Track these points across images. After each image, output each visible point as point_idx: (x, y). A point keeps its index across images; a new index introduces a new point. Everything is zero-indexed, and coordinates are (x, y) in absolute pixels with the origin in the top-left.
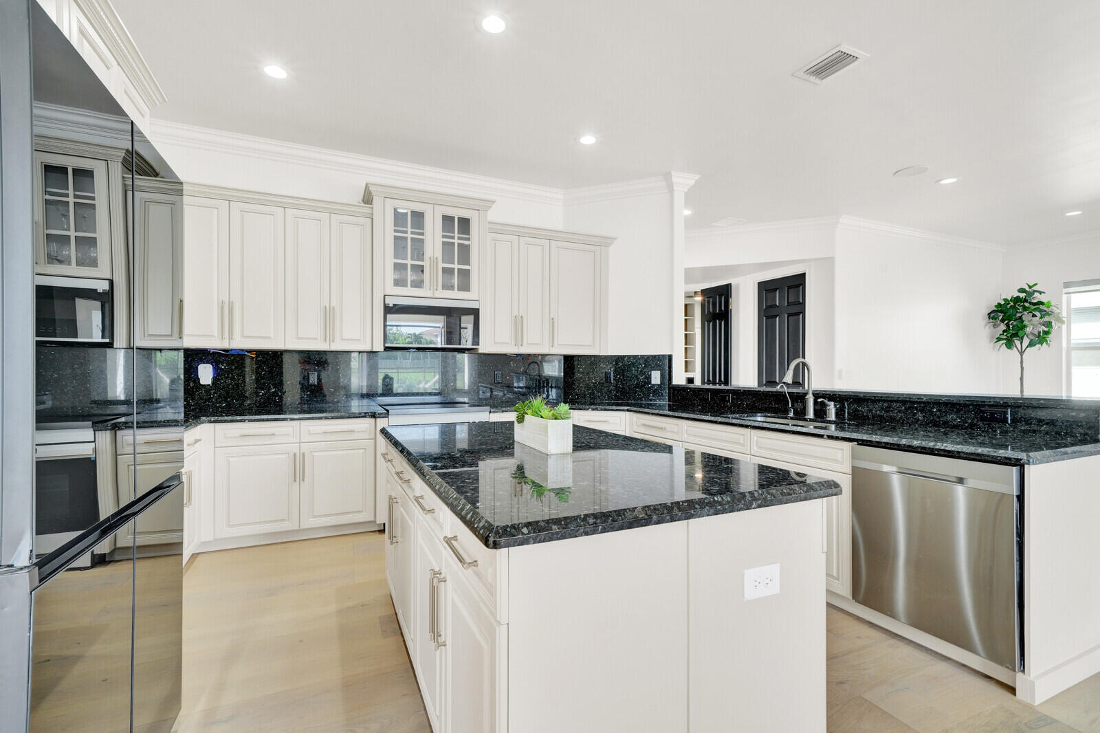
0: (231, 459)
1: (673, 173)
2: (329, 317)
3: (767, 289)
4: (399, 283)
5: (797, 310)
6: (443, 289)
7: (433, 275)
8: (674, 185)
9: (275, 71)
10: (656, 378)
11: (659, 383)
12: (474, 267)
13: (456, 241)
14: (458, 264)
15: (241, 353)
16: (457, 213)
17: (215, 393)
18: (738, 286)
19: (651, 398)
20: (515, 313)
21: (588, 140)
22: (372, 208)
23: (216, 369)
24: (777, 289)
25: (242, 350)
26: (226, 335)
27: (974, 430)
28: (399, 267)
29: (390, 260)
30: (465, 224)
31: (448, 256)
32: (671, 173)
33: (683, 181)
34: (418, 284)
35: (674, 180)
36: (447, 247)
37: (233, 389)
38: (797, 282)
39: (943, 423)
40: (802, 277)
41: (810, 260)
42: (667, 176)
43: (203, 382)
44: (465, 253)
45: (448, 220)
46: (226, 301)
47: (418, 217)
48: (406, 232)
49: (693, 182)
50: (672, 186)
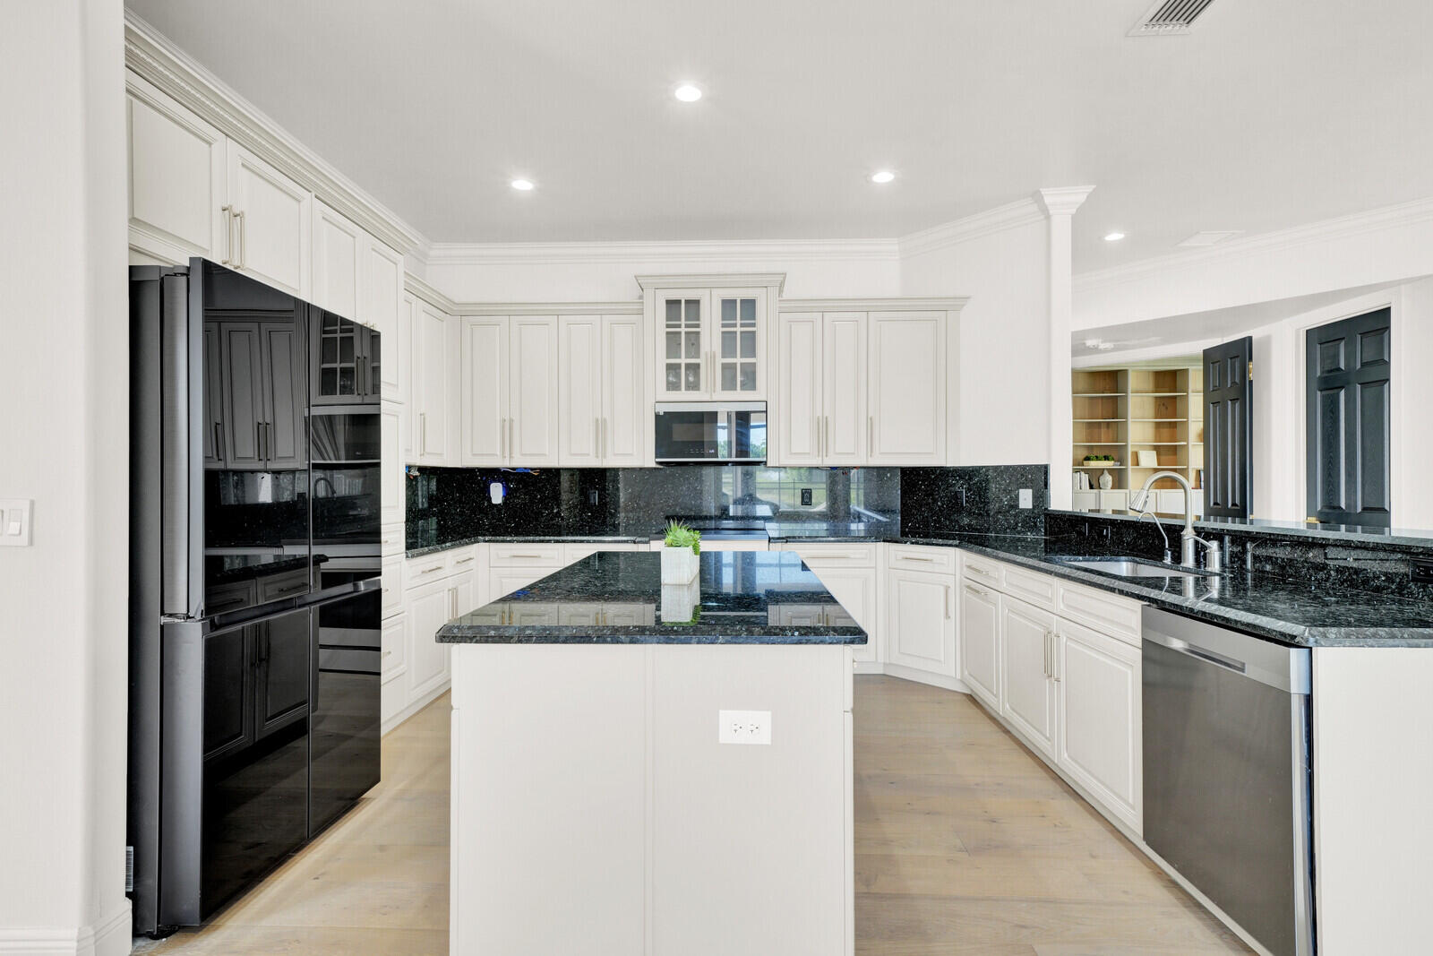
0: (503, 580)
1: (1044, 191)
2: (601, 429)
3: (1323, 340)
4: (673, 386)
5: (1376, 376)
6: (723, 390)
7: (711, 375)
8: (1049, 208)
9: (522, 185)
10: (1026, 499)
11: (1031, 507)
12: (760, 360)
13: (738, 329)
14: (741, 357)
15: (526, 471)
16: (739, 294)
17: (505, 512)
18: (1267, 341)
19: (1019, 529)
20: (819, 414)
21: (883, 177)
22: (643, 303)
23: (506, 488)
24: (1344, 338)
25: (525, 468)
26: (507, 454)
27: (1403, 595)
28: (672, 369)
29: (662, 361)
30: (749, 306)
31: (728, 349)
32: (1040, 192)
33: (1065, 200)
34: (694, 386)
35: (1047, 200)
36: (728, 338)
37: (520, 508)
38: (1376, 325)
39: (1363, 581)
40: (1384, 314)
41: (1399, 283)
42: (1037, 197)
43: (494, 501)
44: (750, 342)
45: (728, 305)
46: (507, 418)
47: (694, 304)
48: (679, 326)
49: (1082, 198)
50: (1048, 210)
